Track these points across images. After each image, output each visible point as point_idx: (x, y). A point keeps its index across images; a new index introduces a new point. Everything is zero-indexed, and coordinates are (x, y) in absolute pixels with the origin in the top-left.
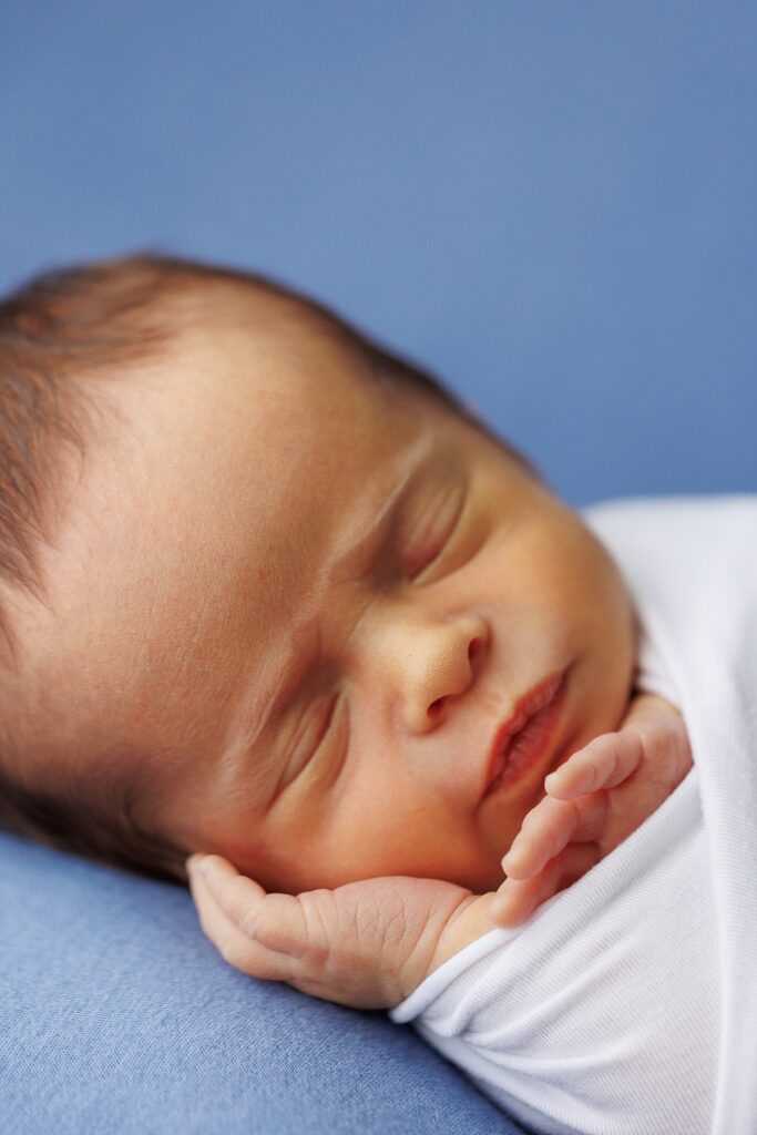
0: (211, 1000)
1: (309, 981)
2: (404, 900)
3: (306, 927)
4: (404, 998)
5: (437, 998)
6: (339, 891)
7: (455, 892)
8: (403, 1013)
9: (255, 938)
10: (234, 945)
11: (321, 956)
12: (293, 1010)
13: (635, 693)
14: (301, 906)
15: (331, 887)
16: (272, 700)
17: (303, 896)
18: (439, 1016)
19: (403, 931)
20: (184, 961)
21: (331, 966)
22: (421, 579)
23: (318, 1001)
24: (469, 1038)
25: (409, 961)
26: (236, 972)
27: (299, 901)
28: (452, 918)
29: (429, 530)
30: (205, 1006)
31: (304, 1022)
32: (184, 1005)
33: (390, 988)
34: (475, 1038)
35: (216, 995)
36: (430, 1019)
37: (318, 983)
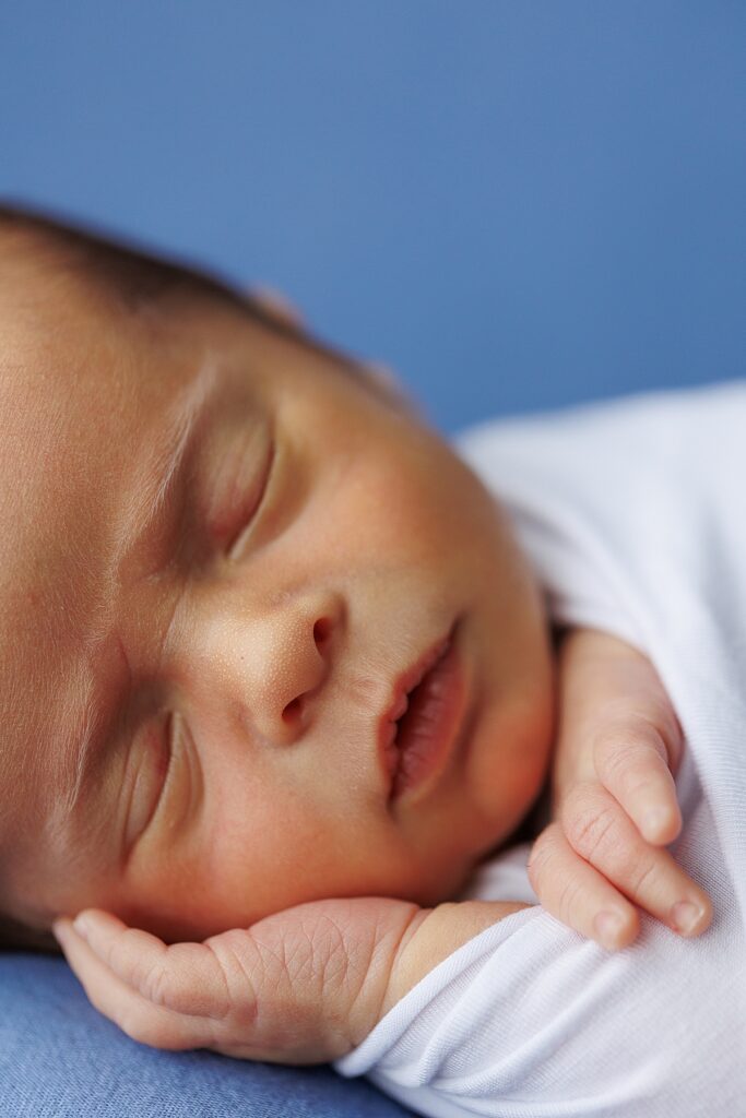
0: (116, 1086)
1: (236, 1044)
2: (341, 929)
3: (225, 980)
4: (354, 1047)
5: (397, 1042)
6: (256, 929)
7: (401, 910)
8: (354, 1064)
9: (163, 1002)
10: (135, 1015)
11: (248, 1013)
12: (218, 1082)
13: (561, 635)
14: (214, 954)
15: (246, 924)
16: (84, 747)
17: (213, 941)
18: (401, 1063)
19: (346, 966)
20: (73, 1041)
21: (261, 1022)
22: (239, 549)
23: (247, 1063)
24: (441, 1086)
25: (357, 1001)
26: (141, 1047)
27: (209, 948)
28: (403, 942)
29: (232, 487)
30: (111, 1095)
31: (234, 1094)
32: (84, 1098)
33: (336, 1037)
34: (450, 1086)
35: (122, 1079)
36: (389, 1067)
37: (247, 1045)
